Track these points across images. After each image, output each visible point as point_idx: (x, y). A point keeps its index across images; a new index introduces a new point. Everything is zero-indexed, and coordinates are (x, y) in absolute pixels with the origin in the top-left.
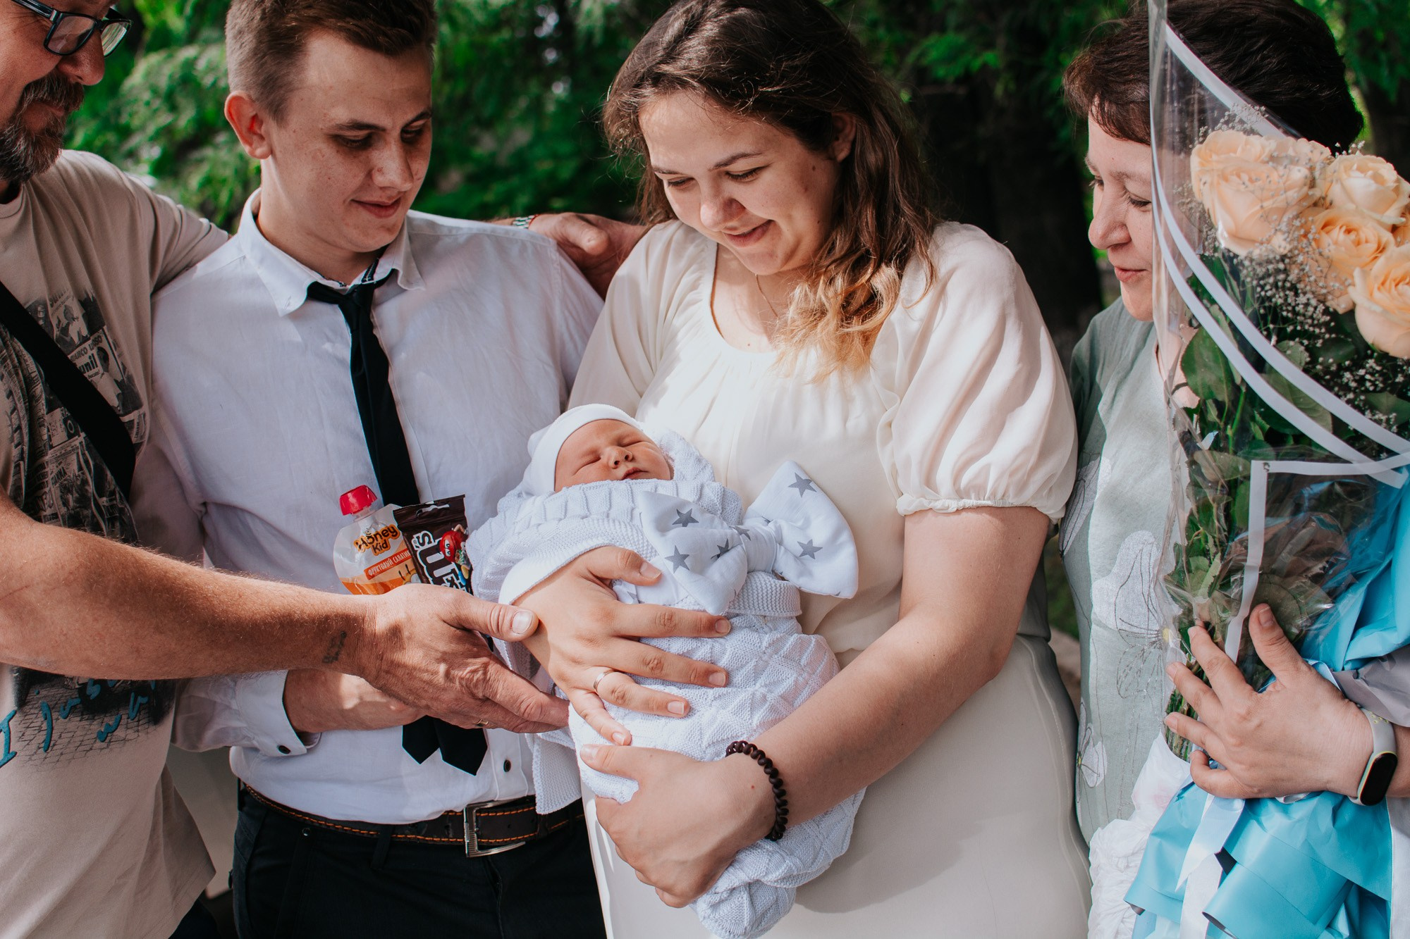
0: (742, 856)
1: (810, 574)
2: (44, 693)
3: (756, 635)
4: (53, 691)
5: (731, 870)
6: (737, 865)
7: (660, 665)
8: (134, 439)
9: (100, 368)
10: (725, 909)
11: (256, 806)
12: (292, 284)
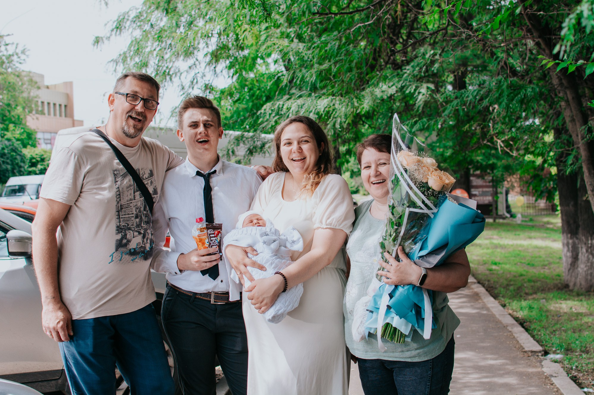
1: (293, 247)
2: (122, 249)
3: (281, 260)
4: (124, 249)
8: (154, 201)
11: (169, 286)
12: (193, 171)
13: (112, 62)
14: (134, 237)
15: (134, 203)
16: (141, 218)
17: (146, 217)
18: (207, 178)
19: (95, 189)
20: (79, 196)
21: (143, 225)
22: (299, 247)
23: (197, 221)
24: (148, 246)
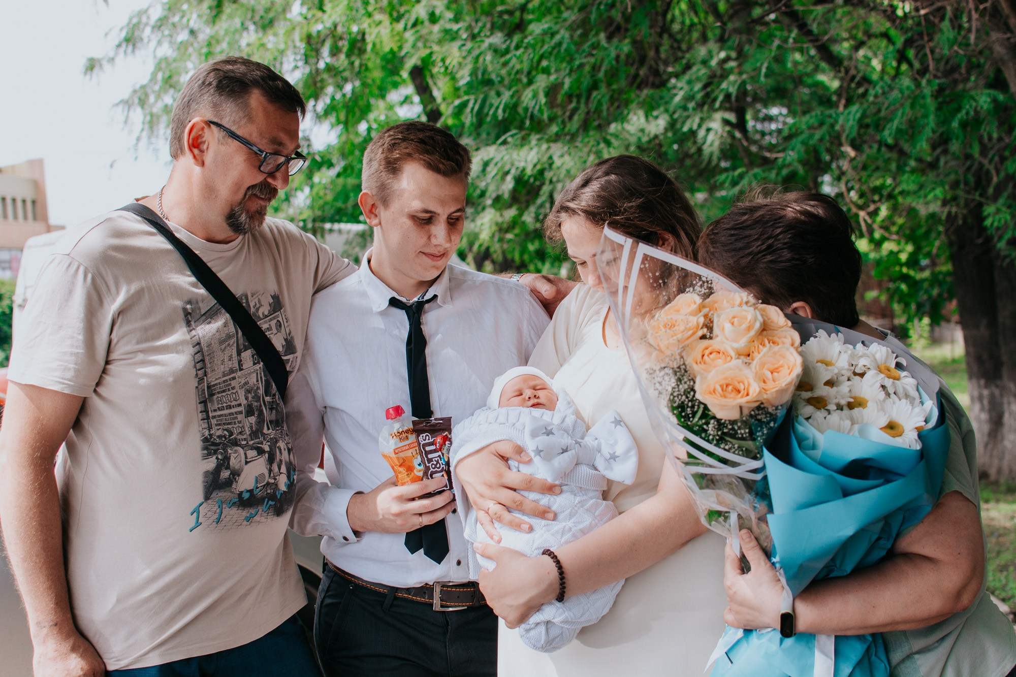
0: (544, 607)
1: (612, 469)
2: (220, 494)
3: (573, 496)
4: (225, 494)
5: (537, 613)
6: (541, 612)
7: (521, 504)
8: (288, 369)
9: (275, 331)
10: (532, 633)
11: (330, 571)
12: (380, 297)
13: (121, 107)
14: (247, 463)
15: (240, 378)
16: (261, 412)
17: (271, 409)
19: (141, 351)
20: (104, 371)
21: (265, 431)
24: (283, 482)
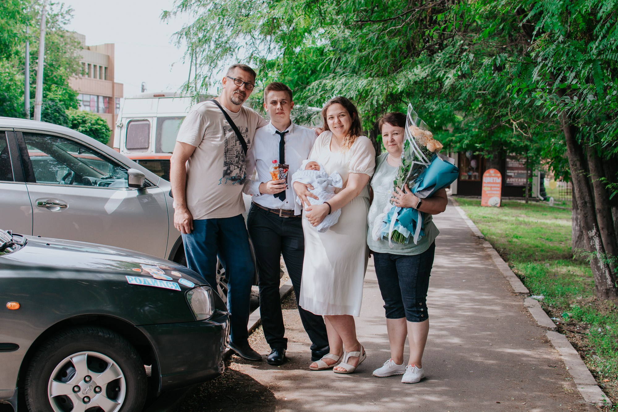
4: (228, 176)
8: (248, 148)
12: (274, 131)
13: (177, 34)
14: (234, 169)
15: (235, 148)
16: (239, 157)
17: (242, 157)
18: (283, 135)
19: (212, 138)
20: (202, 142)
21: (240, 162)
22: (339, 185)
23: (273, 162)
24: (243, 176)
